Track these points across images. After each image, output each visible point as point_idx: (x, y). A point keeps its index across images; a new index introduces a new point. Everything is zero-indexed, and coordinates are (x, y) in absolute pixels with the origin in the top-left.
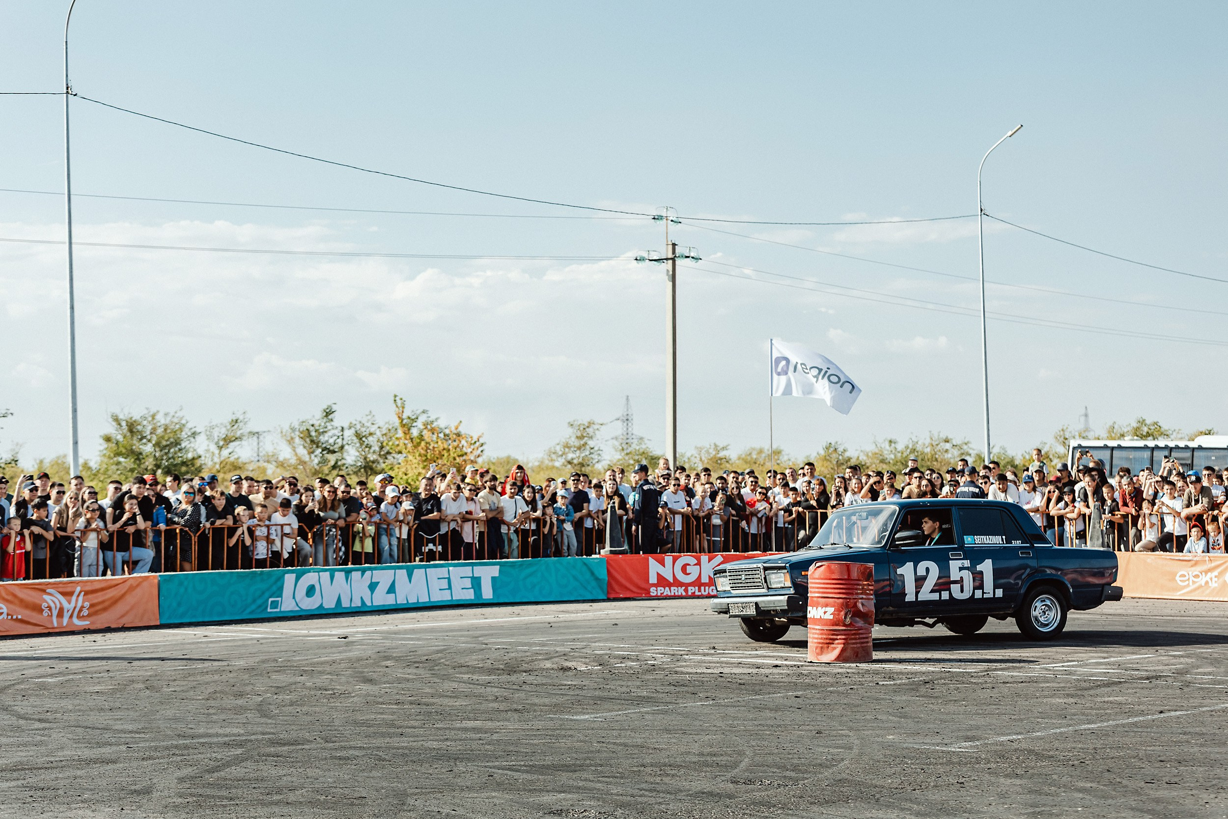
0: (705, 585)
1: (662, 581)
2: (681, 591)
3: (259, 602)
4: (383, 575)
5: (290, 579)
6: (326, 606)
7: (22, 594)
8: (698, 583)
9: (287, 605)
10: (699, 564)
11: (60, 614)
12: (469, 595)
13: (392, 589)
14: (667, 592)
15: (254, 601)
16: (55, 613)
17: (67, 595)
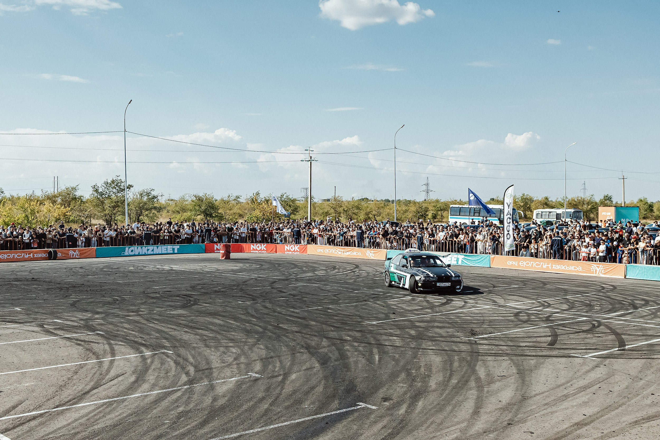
1: (217, 249)
3: (120, 253)
4: (151, 248)
5: (127, 249)
6: (136, 253)
7: (64, 251)
9: (126, 253)
11: (73, 255)
12: (172, 252)
13: (153, 250)
14: (218, 252)
17: (75, 251)
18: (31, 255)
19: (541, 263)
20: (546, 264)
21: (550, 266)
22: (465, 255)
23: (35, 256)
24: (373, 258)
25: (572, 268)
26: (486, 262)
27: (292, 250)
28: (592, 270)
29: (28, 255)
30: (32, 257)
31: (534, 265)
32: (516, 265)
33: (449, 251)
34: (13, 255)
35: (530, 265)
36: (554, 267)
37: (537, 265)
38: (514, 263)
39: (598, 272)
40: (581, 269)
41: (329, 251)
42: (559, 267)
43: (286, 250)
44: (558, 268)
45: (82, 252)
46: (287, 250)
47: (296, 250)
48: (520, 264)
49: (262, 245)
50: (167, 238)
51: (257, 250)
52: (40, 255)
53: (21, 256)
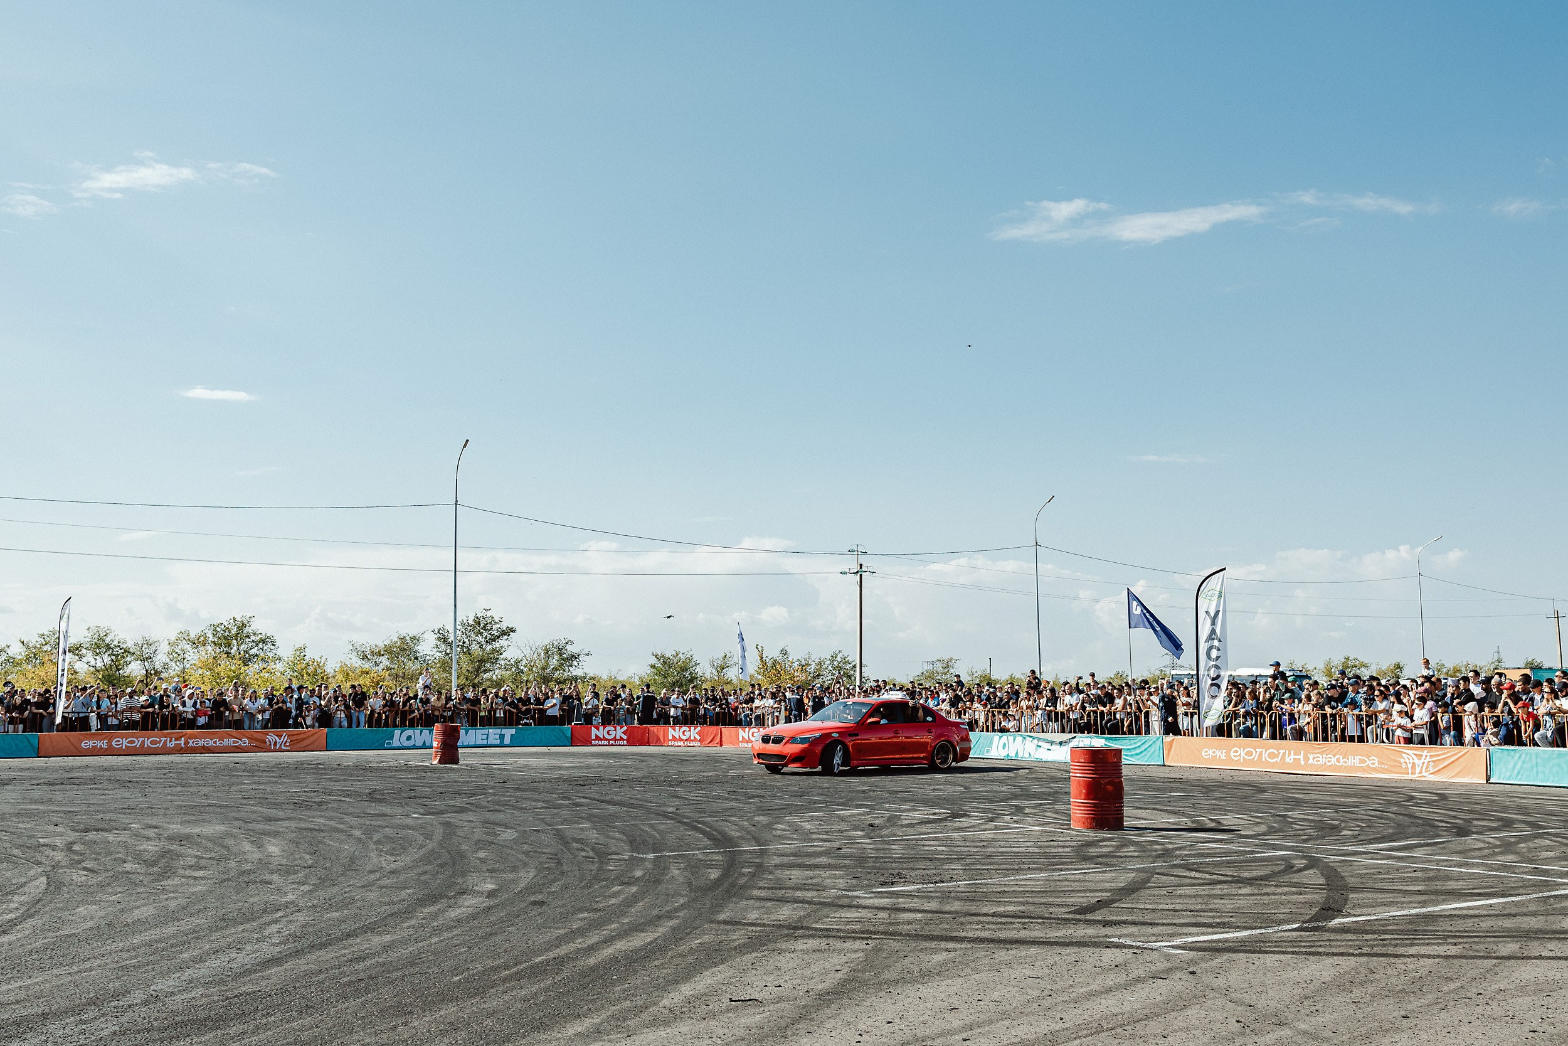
0: (618, 740)
1: (597, 738)
2: (607, 743)
3: (380, 742)
5: (397, 733)
6: (417, 745)
8: (615, 739)
9: (396, 743)
10: (615, 730)
11: (275, 744)
12: (498, 742)
14: (600, 743)
15: (378, 741)
16: (272, 744)
17: (280, 736)
18: (182, 741)
19: (1282, 751)
20: (1292, 752)
21: (1301, 757)
22: (1106, 739)
23: (191, 744)
25: (1354, 761)
26: (1154, 751)
27: (754, 739)
28: (1404, 766)
29: (174, 742)
30: (183, 746)
31: (1265, 756)
32: (1223, 757)
33: (1070, 732)
34: (141, 739)
35: (1255, 756)
36: (1311, 761)
37: (1272, 756)
38: (1218, 753)
39: (1418, 770)
40: (1376, 762)
42: (1322, 760)
43: (741, 739)
44: (1321, 762)
45: (293, 738)
46: (744, 740)
48: (1232, 754)
49: (693, 728)
50: (502, 715)
51: (680, 739)
52: (201, 743)
53: (159, 742)
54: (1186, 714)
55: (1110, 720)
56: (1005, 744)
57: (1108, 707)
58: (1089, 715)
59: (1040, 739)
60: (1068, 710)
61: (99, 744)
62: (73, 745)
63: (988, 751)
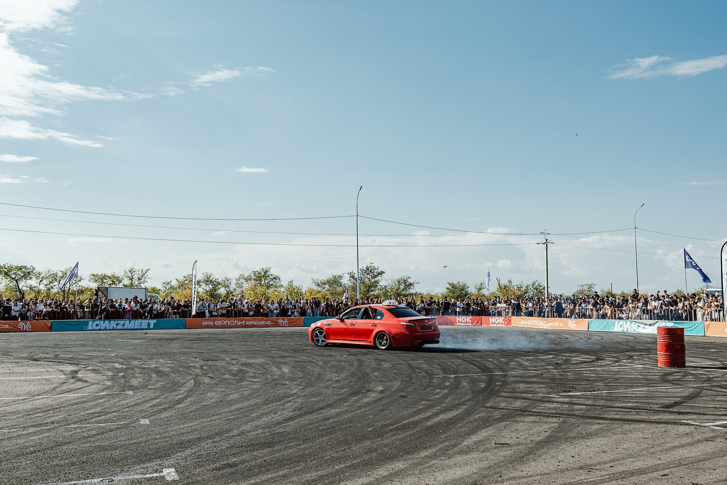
17: (284, 320)
18: (243, 323)
22: (674, 323)
23: (247, 324)
24: (574, 329)
26: (700, 329)
27: (497, 322)
29: (240, 323)
34: (227, 321)
41: (532, 322)
43: (490, 322)
45: (290, 321)
46: (492, 323)
47: (500, 323)
49: (468, 318)
51: (462, 322)
52: (251, 323)
53: (234, 323)
54: (716, 311)
55: (676, 314)
56: (621, 325)
57: (674, 307)
58: (664, 311)
59: (639, 323)
60: (654, 309)
61: (210, 323)
62: (199, 323)
63: (613, 328)
